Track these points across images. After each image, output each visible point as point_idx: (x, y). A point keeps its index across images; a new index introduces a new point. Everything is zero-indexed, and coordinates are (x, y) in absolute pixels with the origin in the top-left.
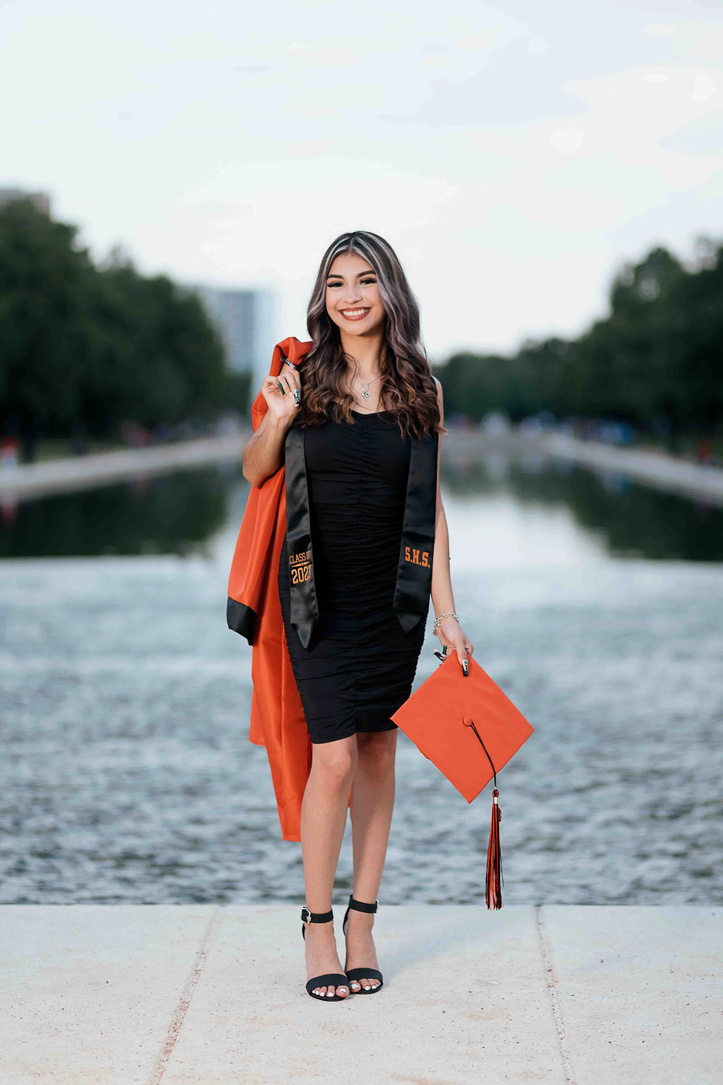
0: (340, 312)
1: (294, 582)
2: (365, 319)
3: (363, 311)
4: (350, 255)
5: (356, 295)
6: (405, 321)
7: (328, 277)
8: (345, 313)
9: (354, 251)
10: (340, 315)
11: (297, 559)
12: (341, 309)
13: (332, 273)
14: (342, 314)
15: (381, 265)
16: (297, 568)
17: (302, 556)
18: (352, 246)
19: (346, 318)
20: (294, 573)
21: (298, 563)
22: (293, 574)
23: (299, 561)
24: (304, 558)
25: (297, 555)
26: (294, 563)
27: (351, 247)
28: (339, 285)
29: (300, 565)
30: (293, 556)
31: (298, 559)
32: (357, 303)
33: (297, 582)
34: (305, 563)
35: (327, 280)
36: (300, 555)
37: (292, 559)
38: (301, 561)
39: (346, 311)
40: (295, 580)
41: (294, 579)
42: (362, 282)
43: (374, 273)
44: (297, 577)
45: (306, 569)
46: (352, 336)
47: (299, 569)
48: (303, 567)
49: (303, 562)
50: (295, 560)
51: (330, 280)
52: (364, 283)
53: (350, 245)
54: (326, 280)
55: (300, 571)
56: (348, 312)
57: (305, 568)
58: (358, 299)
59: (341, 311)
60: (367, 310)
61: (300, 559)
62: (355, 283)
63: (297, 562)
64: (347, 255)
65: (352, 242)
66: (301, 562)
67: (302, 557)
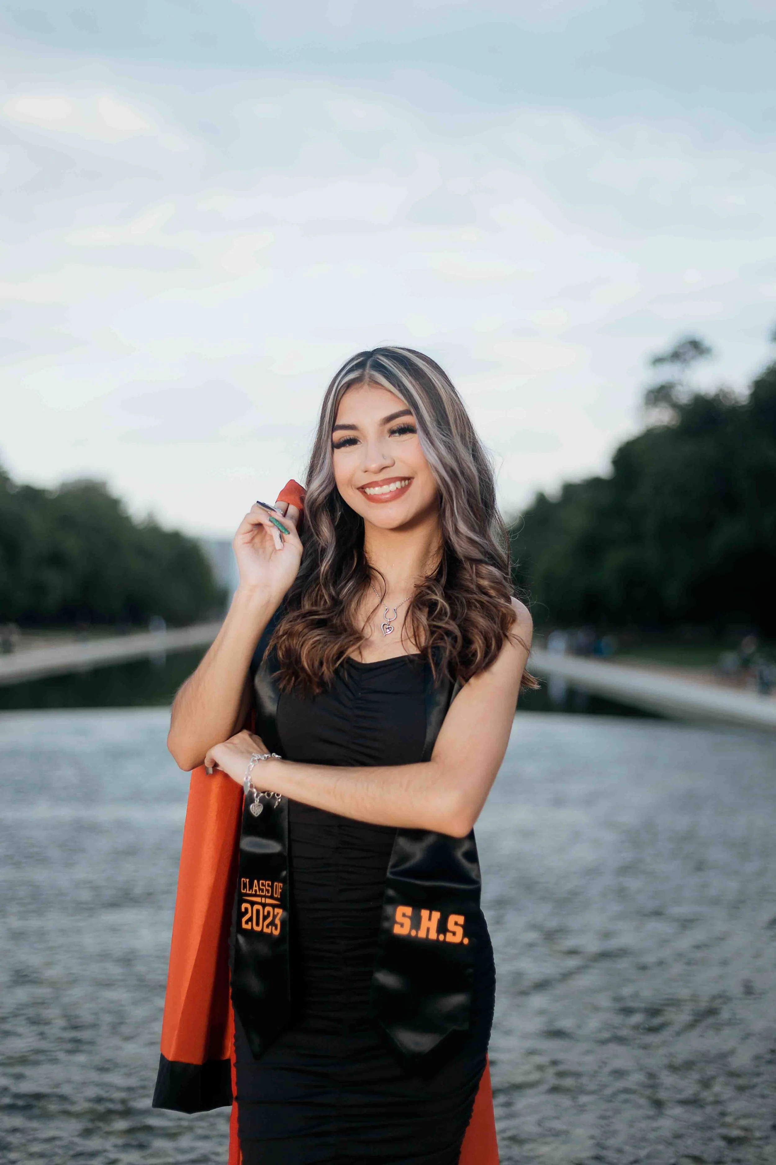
0: (359, 491)
1: (244, 926)
2: (403, 497)
3: (398, 485)
4: (366, 387)
5: (383, 456)
6: (470, 495)
7: (334, 428)
8: (370, 491)
9: (372, 378)
10: (359, 494)
11: (254, 888)
12: (361, 484)
13: (340, 422)
14: (364, 493)
15: (421, 398)
16: (253, 903)
17: (265, 886)
18: (369, 371)
19: (371, 499)
20: (246, 909)
21: (256, 895)
22: (243, 910)
23: (258, 893)
24: (268, 891)
25: (256, 881)
26: (248, 892)
27: (367, 371)
28: (352, 442)
29: (258, 899)
30: (248, 880)
31: (257, 888)
32: (384, 471)
33: (248, 927)
34: (269, 901)
35: (332, 433)
36: (261, 882)
37: (245, 885)
38: (261, 894)
39: (369, 487)
40: (247, 923)
41: (244, 920)
42: (392, 432)
43: (407, 412)
44: (250, 919)
45: (269, 913)
46: (382, 530)
47: (256, 907)
48: (264, 905)
49: (265, 897)
50: (251, 887)
51: (339, 435)
52: (397, 434)
53: (364, 370)
54: (330, 432)
55: (258, 911)
56: (372, 489)
57: (267, 909)
58: (387, 462)
59: (362, 489)
60: (407, 482)
61: (260, 889)
62: (381, 435)
63: (254, 892)
64: (361, 387)
65: (369, 364)
66: (262, 896)
67: (267, 888)
